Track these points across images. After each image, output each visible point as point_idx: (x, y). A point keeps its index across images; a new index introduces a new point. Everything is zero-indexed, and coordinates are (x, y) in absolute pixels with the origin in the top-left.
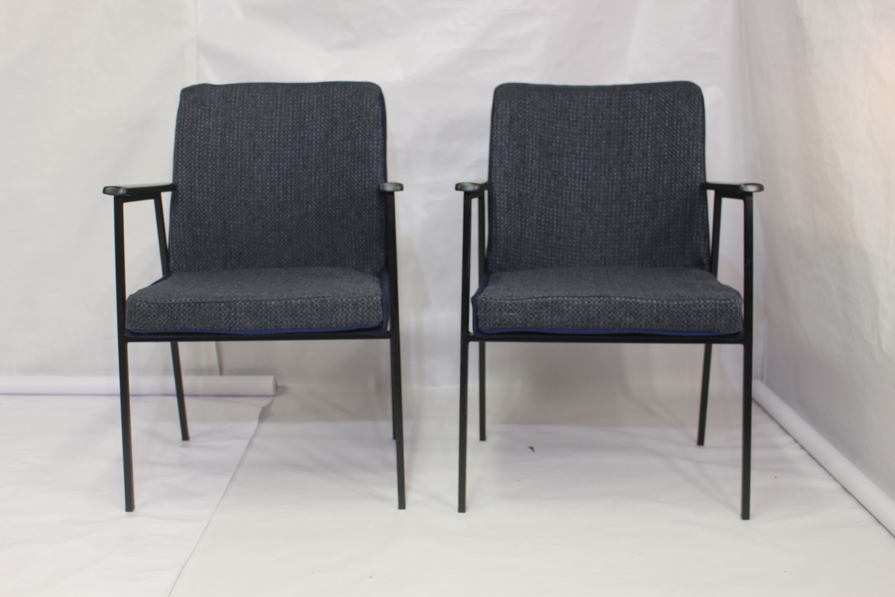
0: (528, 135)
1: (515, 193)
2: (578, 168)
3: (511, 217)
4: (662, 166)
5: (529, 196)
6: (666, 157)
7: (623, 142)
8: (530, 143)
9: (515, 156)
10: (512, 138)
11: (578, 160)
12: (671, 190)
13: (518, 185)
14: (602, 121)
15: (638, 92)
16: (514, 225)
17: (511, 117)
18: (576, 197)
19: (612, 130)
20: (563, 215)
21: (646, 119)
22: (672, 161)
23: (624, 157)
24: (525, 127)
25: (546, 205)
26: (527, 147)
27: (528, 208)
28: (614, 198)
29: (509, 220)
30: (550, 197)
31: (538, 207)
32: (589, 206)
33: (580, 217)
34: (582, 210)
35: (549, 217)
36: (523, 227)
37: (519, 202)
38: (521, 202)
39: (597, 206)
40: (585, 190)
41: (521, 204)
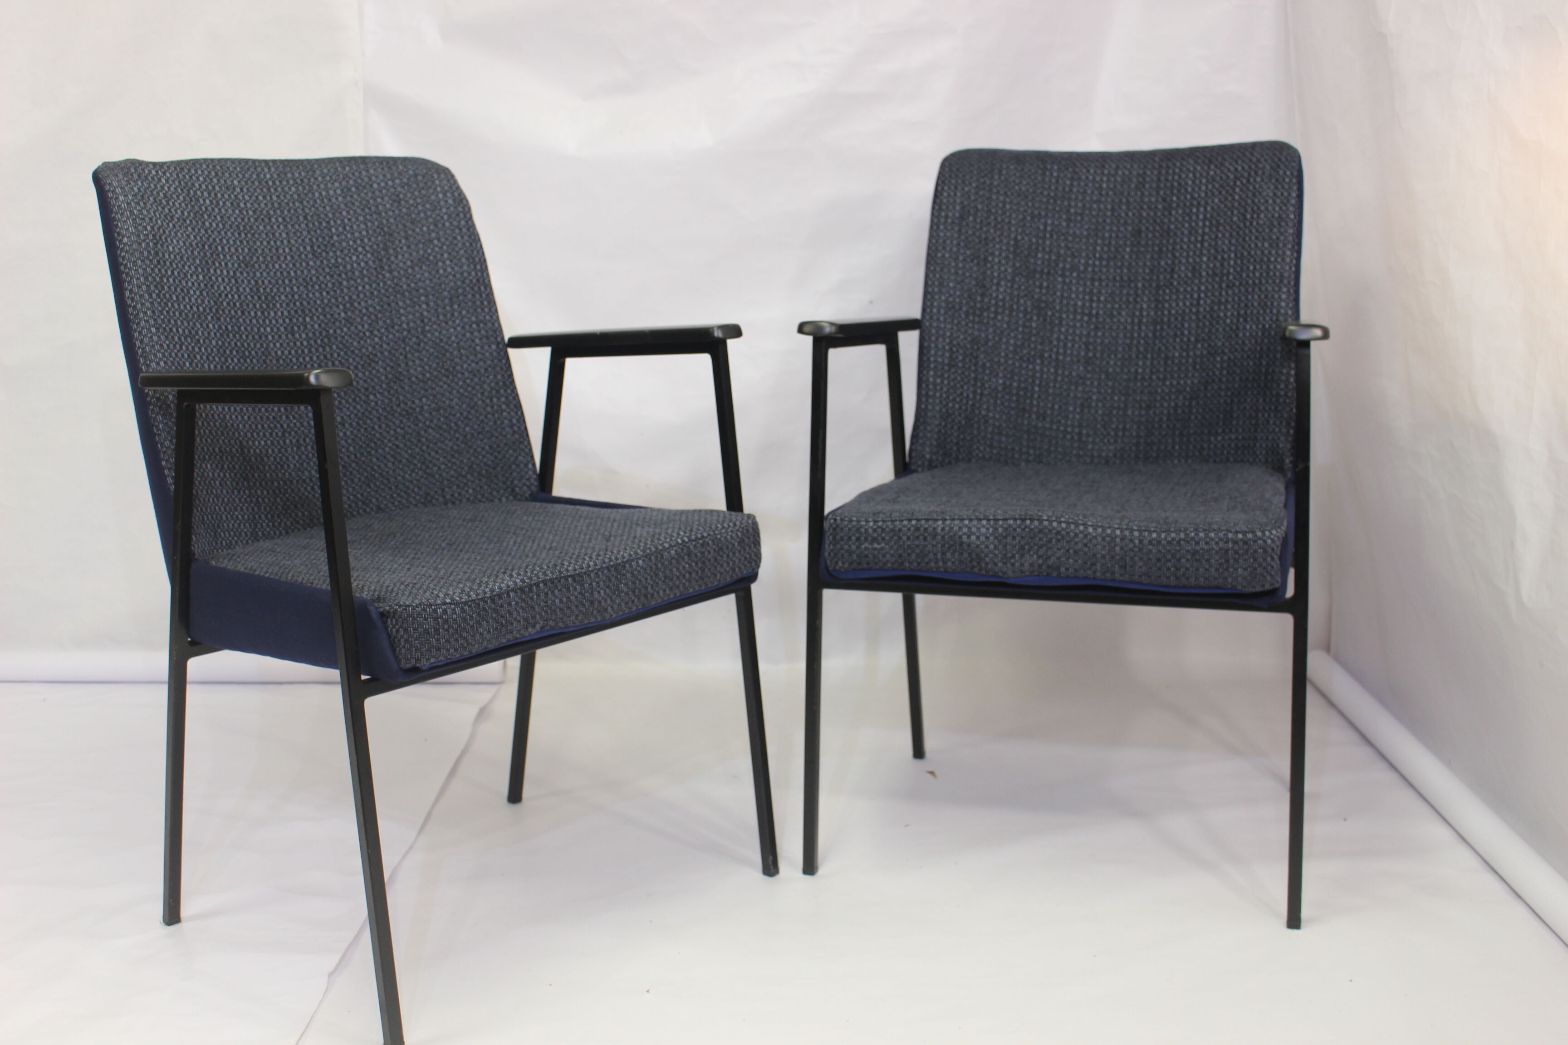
0: (994, 239)
1: (965, 339)
2: (1081, 296)
3: (955, 379)
4: (1224, 293)
5: (990, 344)
6: (1231, 277)
7: (1160, 250)
8: (997, 253)
9: (967, 274)
10: (962, 244)
11: (1081, 282)
12: (1237, 335)
13: (970, 325)
14: (1127, 214)
15: (1191, 161)
16: (962, 394)
17: (963, 208)
18: (1076, 346)
19: (1143, 228)
20: (1052, 377)
21: (1202, 209)
22: (1241, 284)
23: (1161, 277)
24: (989, 224)
25: (1021, 358)
26: (990, 259)
27: (988, 364)
28: (1142, 349)
29: (952, 384)
30: (1029, 346)
31: (1006, 362)
32: (1098, 362)
33: (1080, 381)
34: (1085, 368)
35: (1026, 381)
36: (978, 397)
37: (971, 354)
38: (975, 354)
39: (1112, 363)
40: (1092, 333)
41: (976, 358)
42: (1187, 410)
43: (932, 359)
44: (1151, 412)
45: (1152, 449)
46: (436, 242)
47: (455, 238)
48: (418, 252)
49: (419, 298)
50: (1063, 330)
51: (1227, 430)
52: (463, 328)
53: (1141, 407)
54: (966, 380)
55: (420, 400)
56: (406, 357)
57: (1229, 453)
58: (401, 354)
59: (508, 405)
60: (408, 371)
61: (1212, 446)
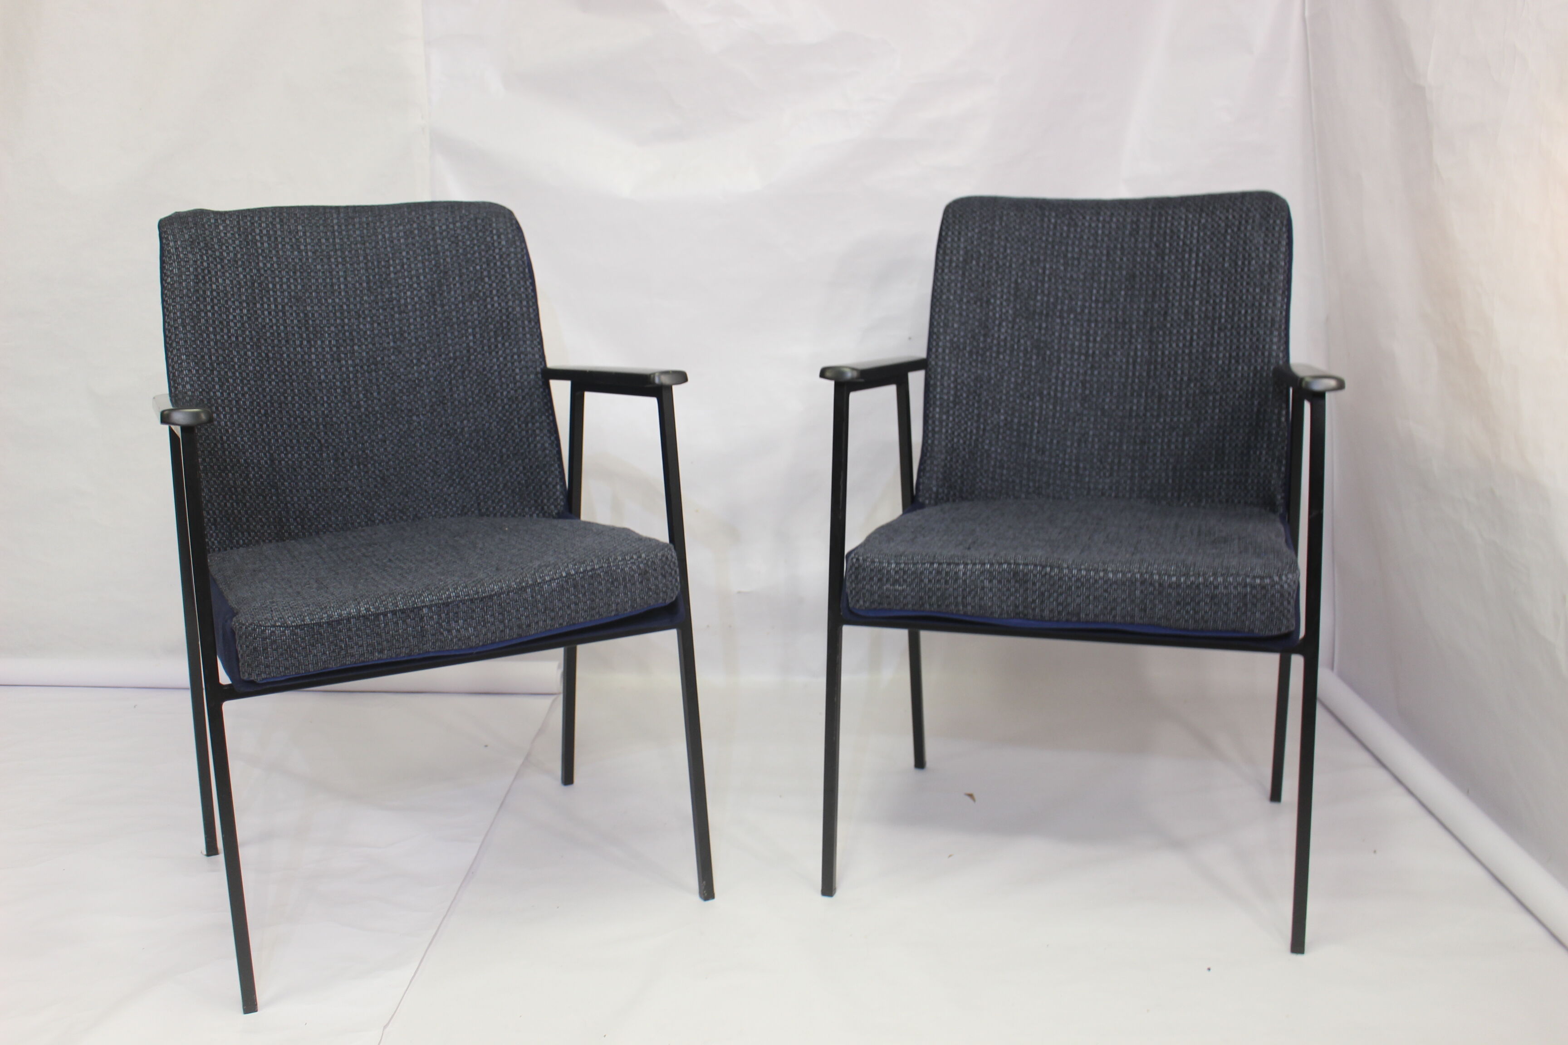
0: (996, 282)
1: (969, 377)
2: (1078, 337)
3: (960, 415)
4: (1216, 335)
5: (992, 382)
6: (1223, 320)
7: (1154, 293)
8: (999, 295)
9: (971, 316)
10: (966, 287)
11: (1079, 324)
12: (1229, 376)
13: (974, 364)
14: (1121, 259)
15: (1183, 210)
16: (966, 429)
17: (966, 253)
18: (1074, 384)
19: (1138, 273)
20: (1051, 414)
21: (1194, 255)
22: (1232, 327)
23: (1155, 319)
24: (991, 268)
25: (1022, 395)
26: (992, 301)
27: (990, 401)
28: (1136, 387)
29: (957, 420)
30: (1029, 383)
31: (1007, 399)
32: (1094, 400)
33: (1077, 418)
34: (1082, 405)
35: (1026, 417)
36: (981, 433)
37: (975, 392)
38: (978, 392)
39: (1107, 400)
40: (1089, 372)
41: (979, 395)
42: (1180, 446)
43: (938, 396)
44: (1146, 447)
45: (1146, 482)
46: (486, 279)
47: (504, 276)
48: (469, 289)
49: (467, 331)
50: (1061, 368)
51: (1219, 466)
52: (505, 358)
53: (1135, 442)
54: (970, 416)
55: (462, 422)
56: (450, 383)
57: (1220, 487)
58: (446, 380)
59: (541, 430)
60: (452, 396)
61: (1204, 480)
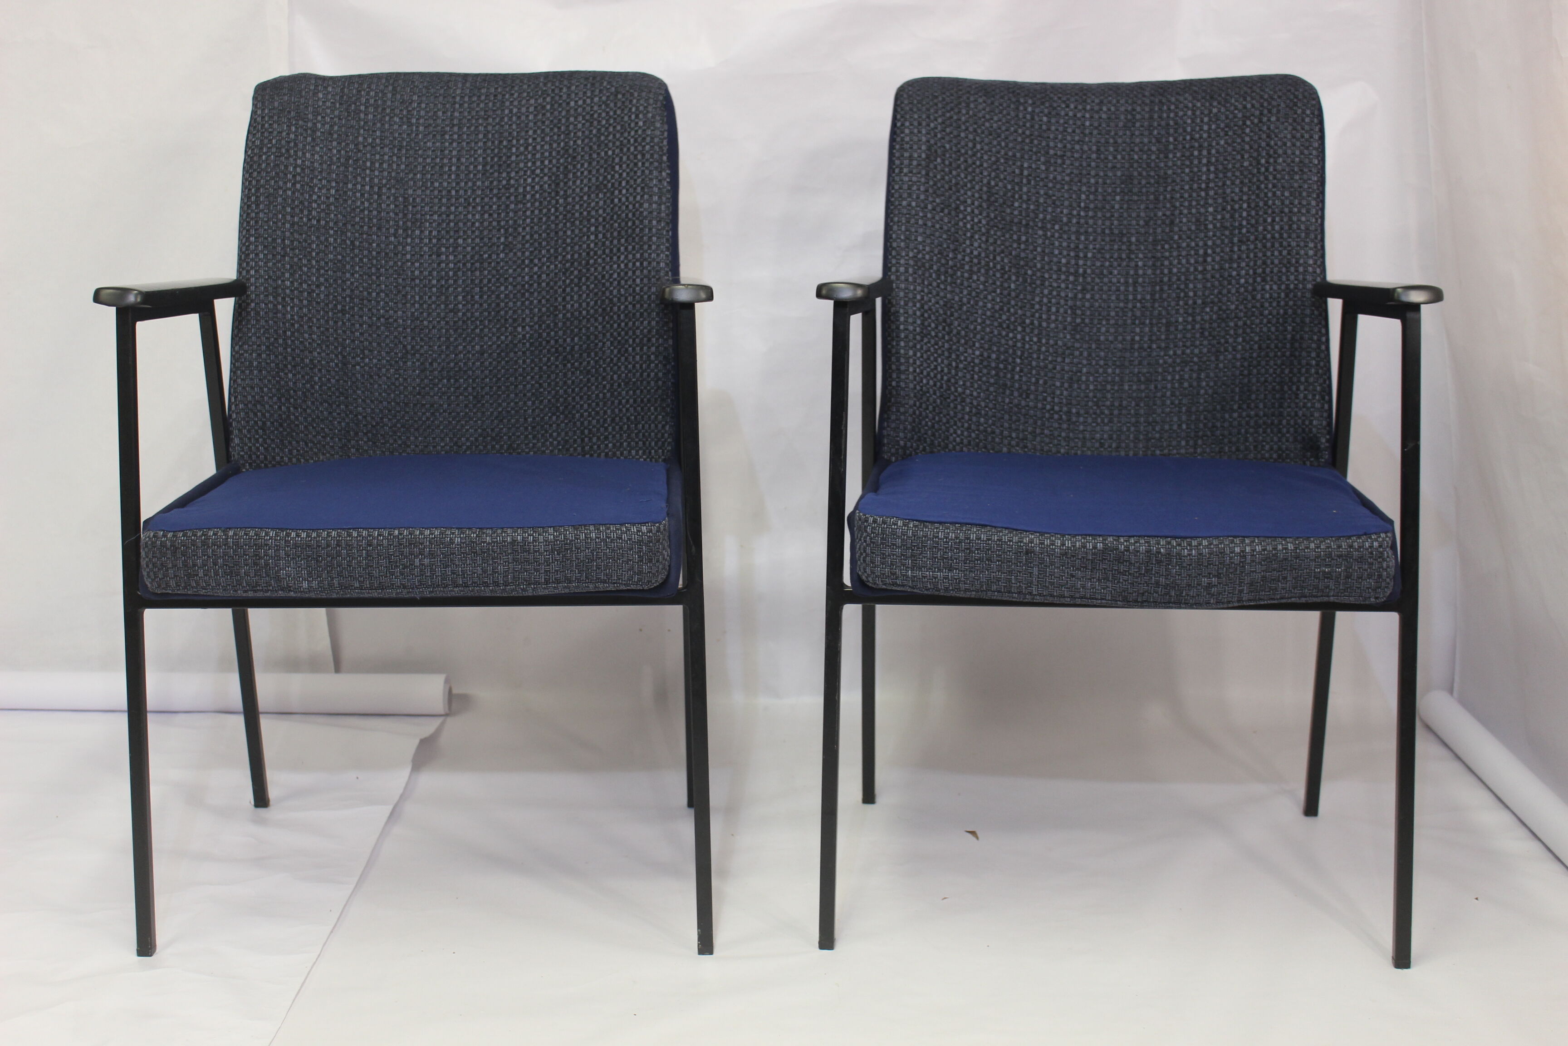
0: (965, 184)
1: (937, 303)
2: (1065, 253)
3: (929, 350)
4: (1236, 249)
5: (965, 308)
6: (1244, 231)
7: (1157, 198)
8: (969, 201)
9: (938, 226)
10: (931, 191)
11: (1065, 236)
12: (1254, 297)
13: (942, 286)
15: (1188, 96)
16: (936, 367)
18: (1062, 310)
19: (1135, 173)
20: (1035, 347)
21: (1205, 152)
22: (1257, 238)
23: (1159, 230)
24: (958, 167)
25: (1000, 325)
26: (962, 208)
27: (963, 333)
28: (1138, 313)
29: (925, 356)
30: (1008, 310)
31: (983, 329)
32: (1087, 330)
33: (1067, 352)
34: (1072, 335)
35: (1006, 352)
36: (953, 372)
38: (948, 321)
39: (1103, 330)
40: (1080, 296)
41: (950, 325)
42: (1195, 384)
43: (902, 327)
44: (1152, 387)
45: (1154, 429)
50: (1046, 292)
51: (1245, 406)
53: (1139, 381)
54: (939, 352)
57: (1247, 432)
61: (1226, 424)
